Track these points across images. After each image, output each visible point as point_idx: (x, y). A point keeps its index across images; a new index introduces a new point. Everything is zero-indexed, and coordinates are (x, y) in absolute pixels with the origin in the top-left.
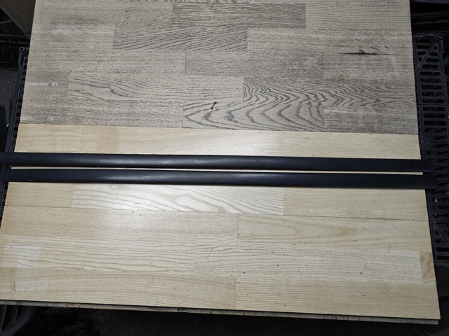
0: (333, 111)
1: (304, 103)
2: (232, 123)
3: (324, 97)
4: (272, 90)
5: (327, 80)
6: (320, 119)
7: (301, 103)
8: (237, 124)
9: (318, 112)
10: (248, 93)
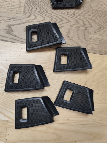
0: (96, 36)
1: (74, 26)
2: (11, 36)
3: (89, 23)
4: (49, 12)
5: (94, 10)
6: (85, 42)
7: (71, 26)
8: (15, 38)
9: (84, 36)
10: (27, 11)
